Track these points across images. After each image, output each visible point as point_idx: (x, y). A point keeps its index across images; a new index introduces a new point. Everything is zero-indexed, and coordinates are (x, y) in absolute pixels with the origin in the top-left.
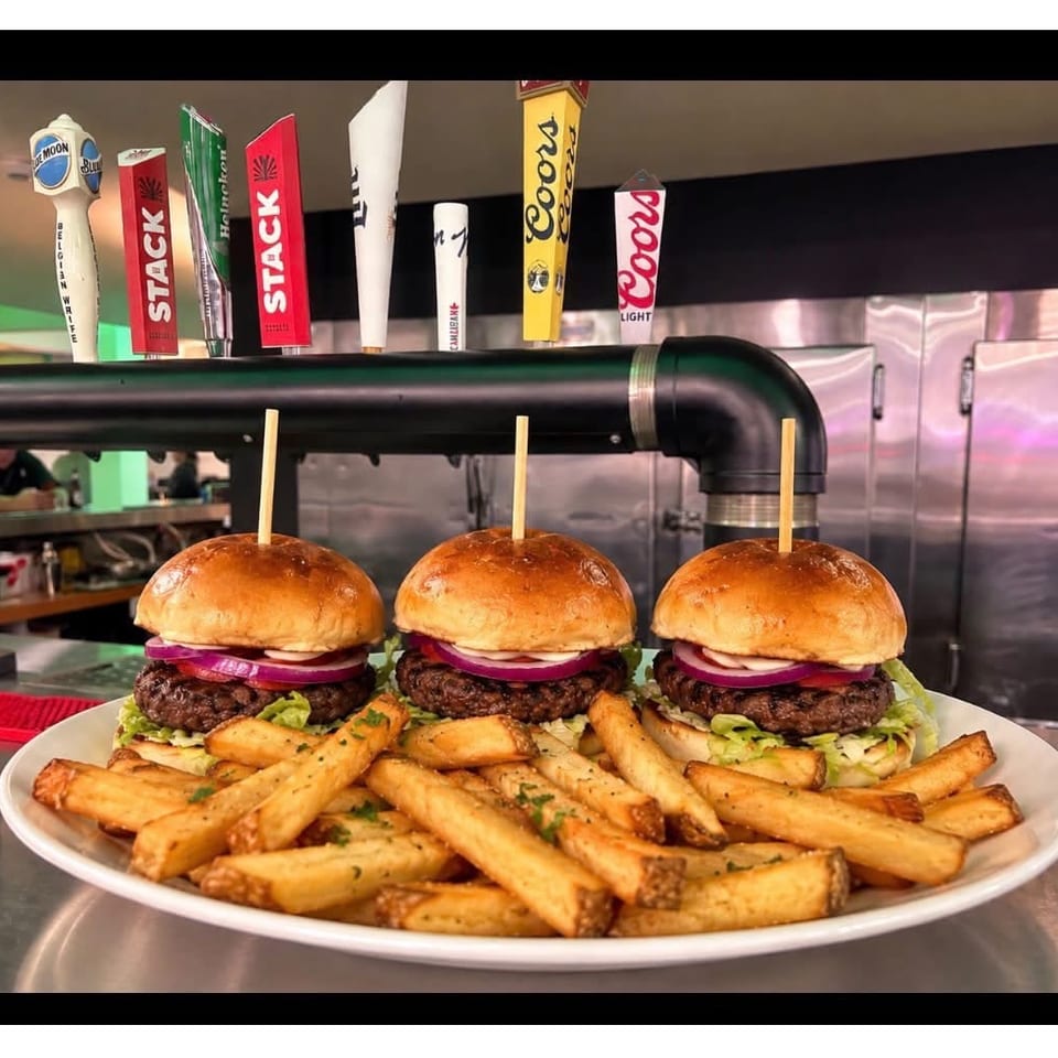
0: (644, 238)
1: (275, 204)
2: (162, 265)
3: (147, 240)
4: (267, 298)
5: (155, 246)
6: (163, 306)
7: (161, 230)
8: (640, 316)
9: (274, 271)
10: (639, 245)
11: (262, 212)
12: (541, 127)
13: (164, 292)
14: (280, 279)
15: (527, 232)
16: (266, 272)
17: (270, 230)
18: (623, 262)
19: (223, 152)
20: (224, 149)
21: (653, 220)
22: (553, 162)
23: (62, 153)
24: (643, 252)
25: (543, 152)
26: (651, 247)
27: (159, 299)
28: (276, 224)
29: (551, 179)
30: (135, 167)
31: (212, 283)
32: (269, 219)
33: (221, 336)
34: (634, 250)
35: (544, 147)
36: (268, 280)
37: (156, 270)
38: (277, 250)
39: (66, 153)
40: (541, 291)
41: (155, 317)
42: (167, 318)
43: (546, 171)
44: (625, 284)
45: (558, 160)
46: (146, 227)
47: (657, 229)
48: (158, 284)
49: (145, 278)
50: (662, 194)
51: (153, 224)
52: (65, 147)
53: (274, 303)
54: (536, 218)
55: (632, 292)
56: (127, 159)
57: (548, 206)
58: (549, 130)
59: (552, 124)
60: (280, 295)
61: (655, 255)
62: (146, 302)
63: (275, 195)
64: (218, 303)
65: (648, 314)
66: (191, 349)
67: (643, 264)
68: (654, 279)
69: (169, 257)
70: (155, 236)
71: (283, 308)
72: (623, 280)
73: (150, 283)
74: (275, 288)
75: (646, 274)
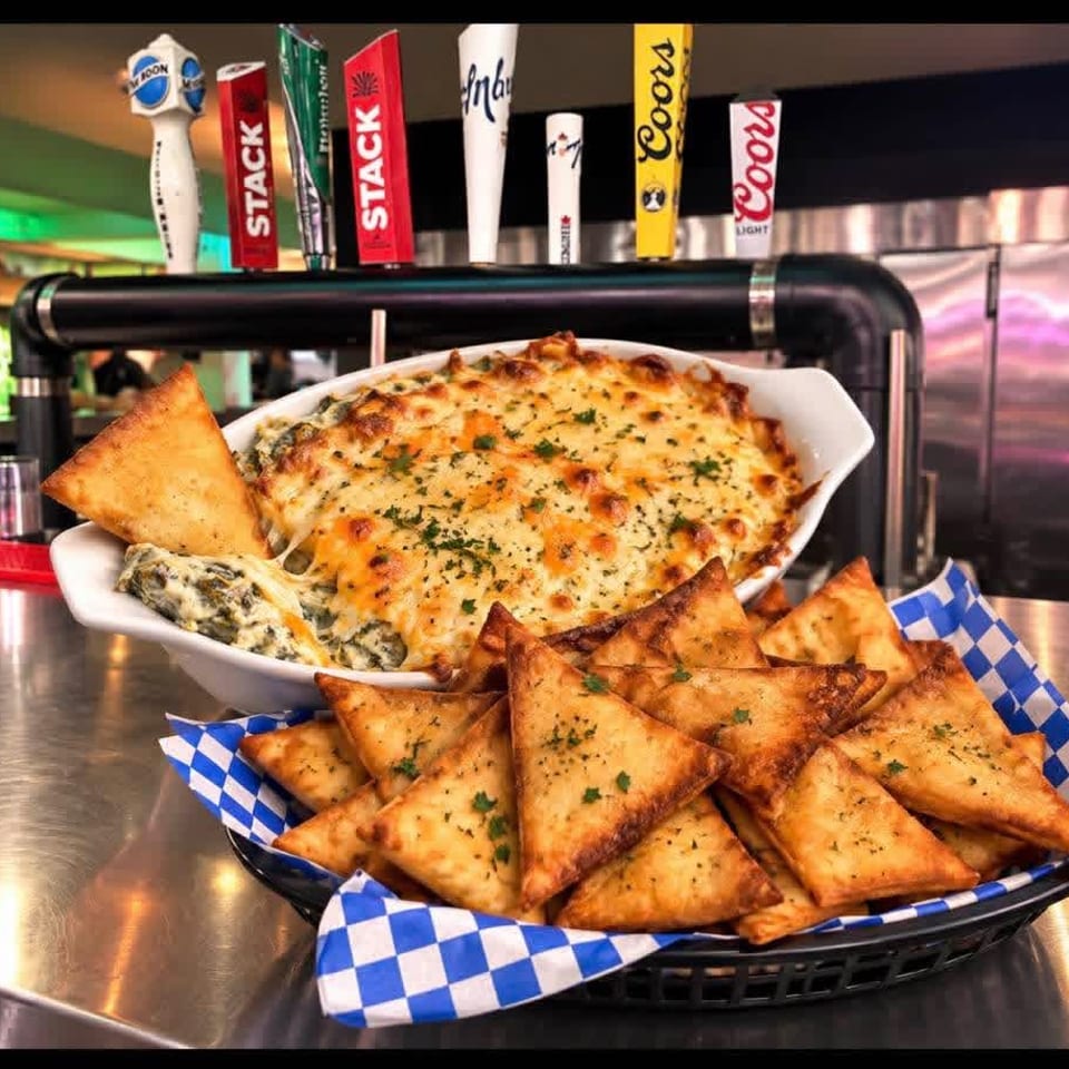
0: (760, 151)
1: (375, 120)
2: (261, 176)
3: (246, 153)
4: (366, 214)
5: (254, 158)
6: (262, 219)
7: (260, 142)
8: (758, 230)
9: (372, 187)
10: (755, 158)
11: (360, 128)
12: (655, 48)
13: (263, 204)
14: (380, 195)
15: (639, 152)
16: (363, 188)
17: (369, 145)
18: (738, 175)
19: (322, 68)
20: (325, 65)
21: (769, 132)
22: (670, 84)
23: (160, 74)
24: (760, 165)
25: (658, 74)
26: (768, 159)
27: (257, 212)
28: (377, 139)
29: (667, 100)
30: (234, 82)
31: (311, 198)
32: (369, 135)
33: (320, 248)
34: (750, 162)
35: (660, 68)
36: (366, 196)
37: (254, 182)
38: (377, 165)
39: (164, 74)
40: (656, 211)
41: (254, 231)
42: (266, 232)
43: (662, 92)
44: (740, 197)
45: (675, 82)
46: (244, 140)
47: (774, 141)
48: (256, 196)
49: (243, 190)
50: (778, 105)
51: (251, 136)
52: (164, 69)
53: (373, 219)
54: (651, 138)
55: (750, 206)
56: (225, 75)
57: (665, 127)
58: (665, 52)
59: (668, 46)
60: (380, 212)
61: (772, 167)
62: (244, 215)
63: (375, 112)
64: (317, 216)
65: (766, 227)
66: (290, 260)
67: (759, 176)
68: (771, 192)
69: (268, 169)
70: (253, 148)
71: (384, 224)
72: (738, 193)
73: (248, 195)
74: (374, 204)
75: (763, 187)
